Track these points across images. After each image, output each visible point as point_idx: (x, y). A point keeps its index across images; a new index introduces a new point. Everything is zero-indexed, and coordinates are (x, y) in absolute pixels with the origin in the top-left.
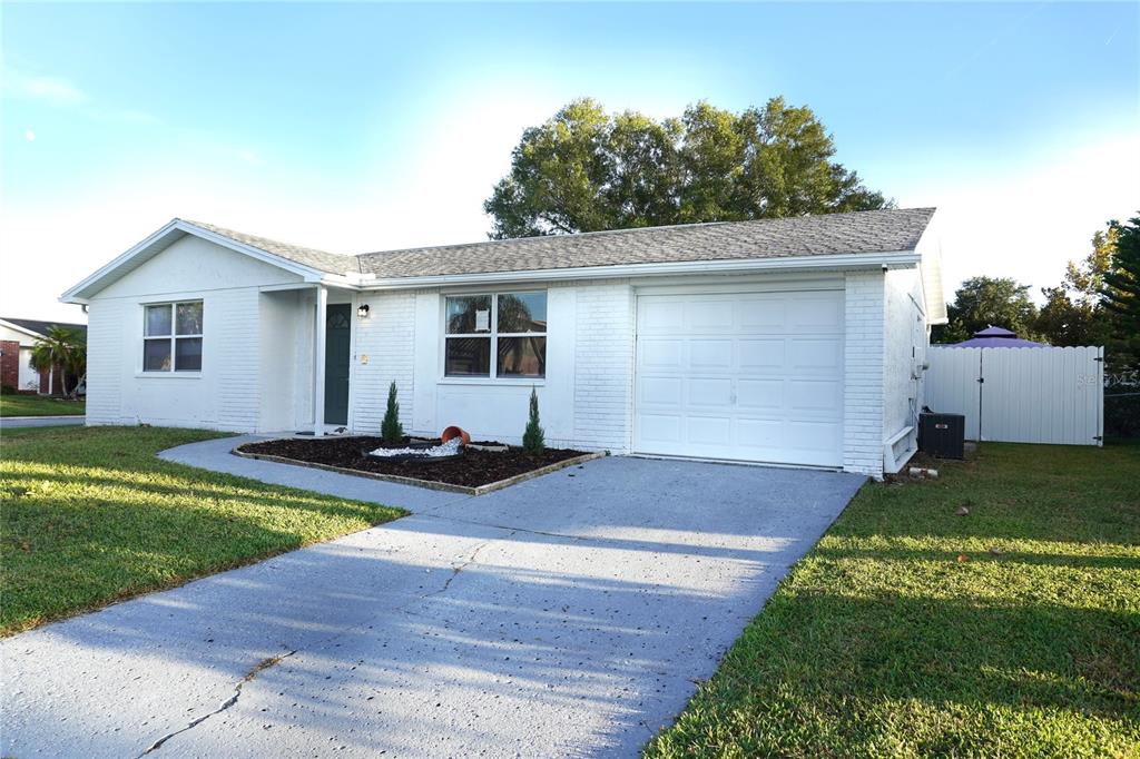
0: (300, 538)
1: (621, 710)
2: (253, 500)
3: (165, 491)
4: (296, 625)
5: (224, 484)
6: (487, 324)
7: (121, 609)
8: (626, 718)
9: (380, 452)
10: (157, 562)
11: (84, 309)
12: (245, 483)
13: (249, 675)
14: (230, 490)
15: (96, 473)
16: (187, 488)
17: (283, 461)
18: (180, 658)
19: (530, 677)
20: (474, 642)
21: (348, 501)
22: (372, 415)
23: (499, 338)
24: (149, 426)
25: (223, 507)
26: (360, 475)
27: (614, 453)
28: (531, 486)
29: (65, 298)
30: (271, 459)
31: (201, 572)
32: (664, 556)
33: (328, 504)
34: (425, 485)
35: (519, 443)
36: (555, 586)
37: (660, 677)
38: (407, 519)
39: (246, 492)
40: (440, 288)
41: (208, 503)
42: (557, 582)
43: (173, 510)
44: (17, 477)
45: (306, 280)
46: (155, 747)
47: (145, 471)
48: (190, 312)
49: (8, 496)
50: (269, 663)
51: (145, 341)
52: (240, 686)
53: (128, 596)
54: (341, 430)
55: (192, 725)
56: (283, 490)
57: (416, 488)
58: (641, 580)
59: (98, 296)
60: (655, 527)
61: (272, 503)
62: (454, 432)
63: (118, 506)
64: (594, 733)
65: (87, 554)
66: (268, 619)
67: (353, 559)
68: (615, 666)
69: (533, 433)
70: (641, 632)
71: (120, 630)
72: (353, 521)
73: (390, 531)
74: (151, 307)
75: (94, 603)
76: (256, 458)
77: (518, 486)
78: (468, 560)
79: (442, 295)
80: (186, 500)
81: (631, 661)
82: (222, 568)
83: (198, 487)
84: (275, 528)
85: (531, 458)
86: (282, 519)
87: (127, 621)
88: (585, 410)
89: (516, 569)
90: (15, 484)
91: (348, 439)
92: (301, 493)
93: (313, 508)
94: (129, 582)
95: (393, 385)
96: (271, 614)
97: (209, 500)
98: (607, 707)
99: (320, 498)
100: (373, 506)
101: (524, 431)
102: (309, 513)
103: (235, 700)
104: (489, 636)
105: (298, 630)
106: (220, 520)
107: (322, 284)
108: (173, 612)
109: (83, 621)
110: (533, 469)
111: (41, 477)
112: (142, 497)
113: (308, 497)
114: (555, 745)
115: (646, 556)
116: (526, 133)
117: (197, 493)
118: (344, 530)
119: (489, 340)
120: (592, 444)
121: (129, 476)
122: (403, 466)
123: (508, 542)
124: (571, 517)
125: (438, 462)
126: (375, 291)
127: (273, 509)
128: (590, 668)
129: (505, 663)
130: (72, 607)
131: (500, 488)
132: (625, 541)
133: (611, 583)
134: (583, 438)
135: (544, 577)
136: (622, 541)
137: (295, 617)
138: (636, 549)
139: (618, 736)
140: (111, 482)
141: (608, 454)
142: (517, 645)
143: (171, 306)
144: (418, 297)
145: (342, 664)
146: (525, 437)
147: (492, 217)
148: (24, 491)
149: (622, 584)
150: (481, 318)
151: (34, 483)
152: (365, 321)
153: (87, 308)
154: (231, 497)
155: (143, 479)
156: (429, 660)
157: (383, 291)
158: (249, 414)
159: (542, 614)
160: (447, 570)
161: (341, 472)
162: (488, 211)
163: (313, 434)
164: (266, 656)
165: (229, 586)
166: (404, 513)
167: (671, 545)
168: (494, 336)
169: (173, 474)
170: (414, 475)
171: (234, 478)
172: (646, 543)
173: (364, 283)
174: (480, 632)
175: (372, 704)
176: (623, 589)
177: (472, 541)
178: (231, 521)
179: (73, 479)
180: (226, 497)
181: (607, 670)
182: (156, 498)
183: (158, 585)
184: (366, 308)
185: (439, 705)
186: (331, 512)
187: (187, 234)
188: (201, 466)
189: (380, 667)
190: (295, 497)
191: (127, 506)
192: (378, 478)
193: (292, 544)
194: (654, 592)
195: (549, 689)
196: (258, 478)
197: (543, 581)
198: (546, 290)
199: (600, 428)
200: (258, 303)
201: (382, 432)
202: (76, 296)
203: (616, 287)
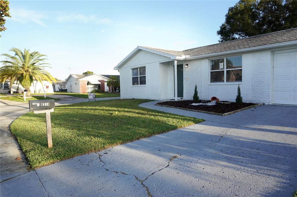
0: (177, 126)
1: (283, 180)
2: (163, 116)
3: (142, 114)
4: (180, 148)
5: (155, 113)
6: (223, 66)
7: (137, 141)
8: (285, 183)
9: (194, 104)
10: (143, 131)
11: (119, 71)
12: (160, 112)
13: (171, 160)
14: (157, 114)
15: (126, 110)
16: (147, 113)
18: (153, 154)
19: (250, 167)
20: (231, 156)
21: (188, 117)
22: (190, 94)
23: (227, 71)
24: (134, 99)
25: (156, 118)
26: (189, 110)
27: (266, 104)
28: (240, 113)
29: (115, 69)
30: (165, 106)
31: (154, 133)
32: (290, 136)
33: (183, 118)
34: (208, 113)
36: (254, 142)
37: (295, 172)
38: (204, 122)
39: (161, 114)
40: (208, 57)
41: (152, 117)
42: (254, 141)
43: (145, 118)
44: (110, 110)
45: (171, 59)
46: (152, 174)
47: (137, 109)
49: (109, 115)
50: (175, 157)
51: (133, 78)
52: (169, 162)
53: (138, 139)
54: (182, 99)
55: (160, 170)
56: (170, 114)
57: (205, 114)
58: (283, 142)
59: (122, 68)
60: (285, 126)
61: (168, 117)
62: (214, 98)
63: (133, 117)
64: (275, 186)
65: (128, 128)
66: (173, 146)
67: (192, 132)
68: (278, 167)
69: (239, 98)
70: (286, 158)
71: (138, 146)
72: (190, 122)
73: (200, 125)
74: (133, 69)
75: (132, 140)
76: (162, 106)
77: (236, 114)
78: (224, 134)
79: (209, 59)
80: (148, 116)
81: (284, 166)
82: (159, 133)
83: (149, 113)
84: (170, 124)
85: (239, 106)
86: (172, 121)
87: (140, 144)
89: (240, 137)
90: (110, 112)
91: (184, 101)
92: (175, 115)
93: (179, 119)
94: (139, 135)
95: (196, 86)
96: (173, 145)
97: (153, 116)
98: (278, 179)
99: (180, 116)
100: (195, 118)
101: (236, 98)
102: (178, 120)
103: (168, 165)
104: (235, 155)
105: (181, 149)
106: (156, 121)
107: (175, 59)
108: (149, 143)
109: (130, 144)
110: (240, 109)
111: (115, 111)
112: (137, 115)
113: (177, 116)
114: (262, 188)
115: (284, 135)
116: (229, 9)
117: (150, 115)
118: (188, 124)
119: (223, 71)
120: (258, 101)
121: (133, 110)
122: (200, 108)
123: (236, 129)
124: (254, 123)
125: (210, 107)
126: (189, 60)
127: (169, 119)
128: (269, 167)
129: (241, 163)
130: (127, 140)
131: (230, 114)
132: (275, 130)
133: (272, 142)
134: (256, 99)
135: (250, 139)
136: (274, 130)
137: (179, 146)
138: (279, 133)
139: (283, 188)
140: (130, 112)
141: (264, 104)
142: (244, 158)
143: (138, 69)
144: (202, 60)
145: (194, 159)
147: (220, 36)
148: (112, 114)
149: (276, 143)
150: (221, 65)
151: (114, 112)
152: (187, 68)
154: (158, 116)
155: (136, 111)
156: (218, 160)
157: (192, 60)
158: (158, 95)
159: (250, 150)
160: (219, 136)
161: (184, 109)
162: (218, 34)
163: (175, 100)
164: (174, 155)
165: (161, 138)
166: (204, 121)
167: (292, 132)
168: (225, 70)
169: (143, 110)
170: (204, 110)
171: (157, 111)
172: (282, 131)
173: (187, 58)
174: (232, 153)
175: (204, 170)
176: (277, 144)
177: (224, 128)
178: (159, 121)
179: (122, 111)
180: (157, 116)
181: (275, 168)
182: (140, 115)
183: (145, 136)
184: (187, 65)
185: (223, 172)
186: (184, 120)
187: (141, 50)
188: (149, 108)
189: (205, 160)
190: (174, 116)
191: (134, 117)
192: (194, 111)
193: (175, 128)
194: (288, 146)
195: (257, 172)
196: (163, 111)
197: (249, 141)
198: (242, 55)
199: (261, 96)
200: (159, 66)
201: (194, 99)
202: (117, 68)
203: (266, 52)
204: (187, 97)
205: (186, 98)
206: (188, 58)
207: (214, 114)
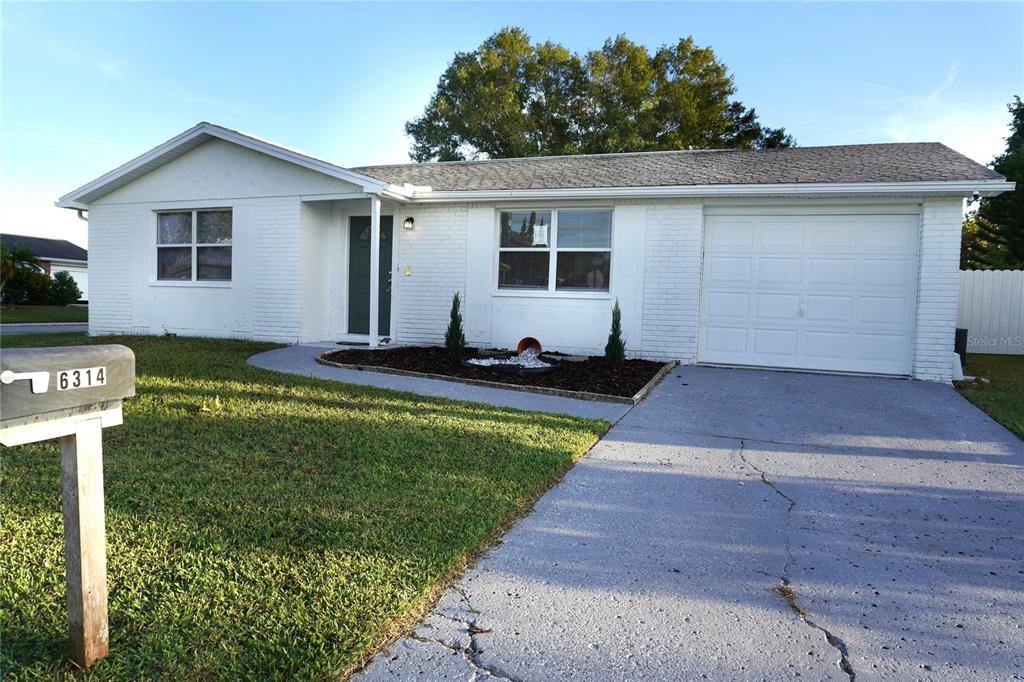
6: (547, 239)
9: (476, 363)
11: (80, 215)
17: (395, 373)
23: (558, 253)
27: (684, 362)
29: (64, 203)
30: (379, 371)
35: (602, 353)
40: (495, 202)
45: (365, 190)
48: (218, 220)
51: (159, 248)
54: (387, 341)
59: (98, 202)
62: (529, 343)
69: (615, 343)
74: (163, 215)
76: (360, 369)
79: (496, 209)
84: (531, 444)
86: (522, 435)
88: (653, 322)
89: (818, 479)
101: (606, 342)
107: (376, 195)
110: (650, 379)
116: (457, 58)
118: (587, 443)
119: (548, 253)
120: (661, 354)
126: (421, 204)
127: (489, 423)
134: (653, 349)
141: (678, 363)
143: (190, 214)
144: (470, 210)
146: (608, 349)
147: (412, 139)
148: (194, 406)
150: (540, 234)
152: (410, 233)
153: (85, 214)
157: (430, 204)
160: (755, 482)
162: (409, 132)
163: (368, 344)
168: (554, 252)
173: (418, 195)
184: (411, 220)
186: (548, 425)
187: (214, 138)
198: (614, 207)
199: (671, 339)
200: (299, 212)
201: (447, 343)
202: (78, 200)
203: (689, 206)
204: (405, 335)
205: (402, 339)
206: (424, 195)
207: (599, 399)
